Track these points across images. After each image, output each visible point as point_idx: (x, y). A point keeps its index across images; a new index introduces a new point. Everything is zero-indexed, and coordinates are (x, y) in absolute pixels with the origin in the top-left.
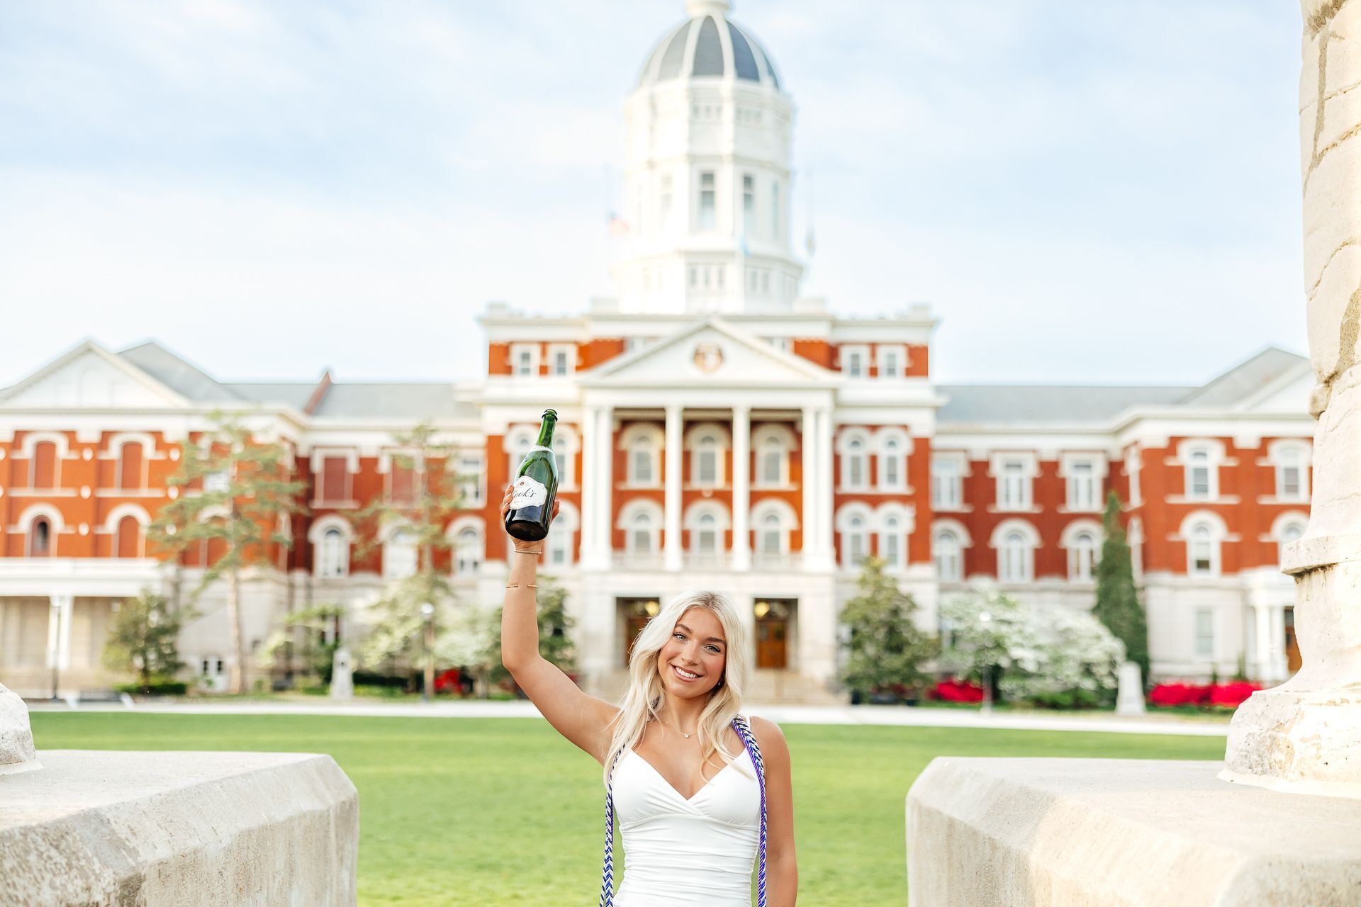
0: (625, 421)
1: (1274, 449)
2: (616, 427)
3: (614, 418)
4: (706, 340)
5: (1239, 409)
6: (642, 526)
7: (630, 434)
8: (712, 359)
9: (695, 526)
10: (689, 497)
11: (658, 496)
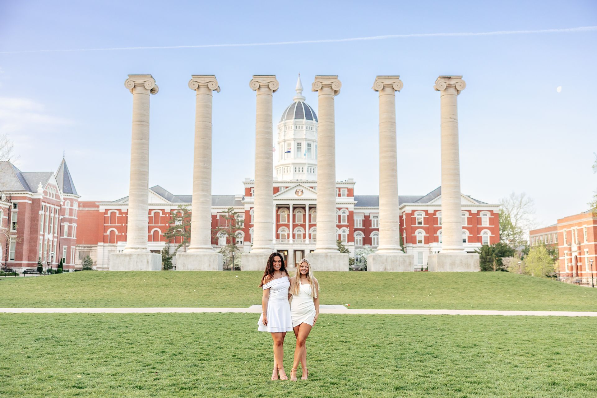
0: (279, 207)
1: (437, 213)
2: (277, 209)
3: (276, 207)
4: (299, 188)
5: (429, 203)
6: (283, 233)
7: (280, 210)
8: (300, 193)
9: (296, 232)
10: (294, 226)
11: (287, 226)
